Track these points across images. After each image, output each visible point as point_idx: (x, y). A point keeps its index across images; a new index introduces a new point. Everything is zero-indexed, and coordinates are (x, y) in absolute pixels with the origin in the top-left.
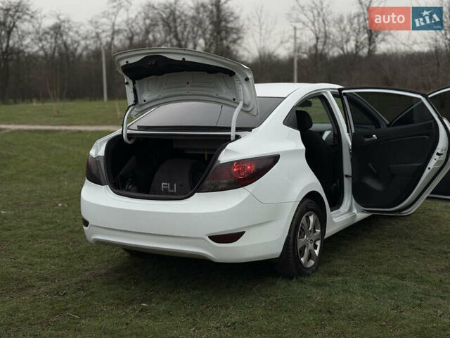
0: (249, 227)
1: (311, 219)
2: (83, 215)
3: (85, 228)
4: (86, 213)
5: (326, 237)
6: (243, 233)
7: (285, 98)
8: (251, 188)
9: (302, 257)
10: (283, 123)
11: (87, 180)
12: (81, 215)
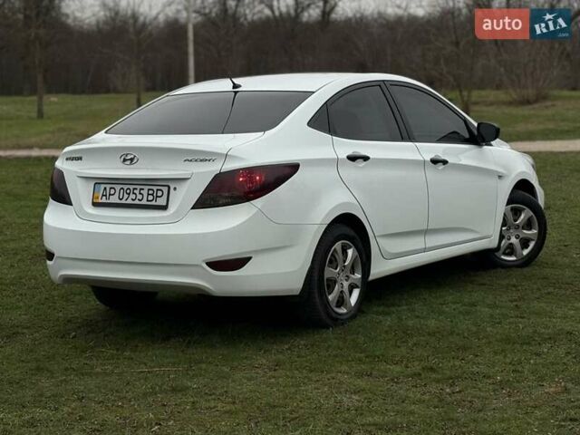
0: (257, 252)
1: (350, 252)
2: (46, 244)
3: (48, 262)
4: (50, 242)
5: (371, 278)
6: (250, 258)
7: (314, 92)
8: (259, 202)
9: (330, 294)
10: (308, 124)
11: (51, 200)
12: (44, 246)
